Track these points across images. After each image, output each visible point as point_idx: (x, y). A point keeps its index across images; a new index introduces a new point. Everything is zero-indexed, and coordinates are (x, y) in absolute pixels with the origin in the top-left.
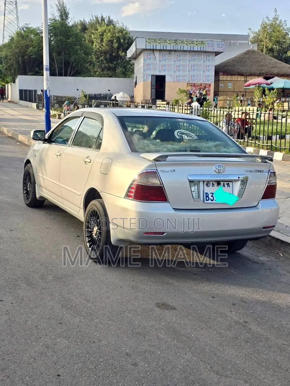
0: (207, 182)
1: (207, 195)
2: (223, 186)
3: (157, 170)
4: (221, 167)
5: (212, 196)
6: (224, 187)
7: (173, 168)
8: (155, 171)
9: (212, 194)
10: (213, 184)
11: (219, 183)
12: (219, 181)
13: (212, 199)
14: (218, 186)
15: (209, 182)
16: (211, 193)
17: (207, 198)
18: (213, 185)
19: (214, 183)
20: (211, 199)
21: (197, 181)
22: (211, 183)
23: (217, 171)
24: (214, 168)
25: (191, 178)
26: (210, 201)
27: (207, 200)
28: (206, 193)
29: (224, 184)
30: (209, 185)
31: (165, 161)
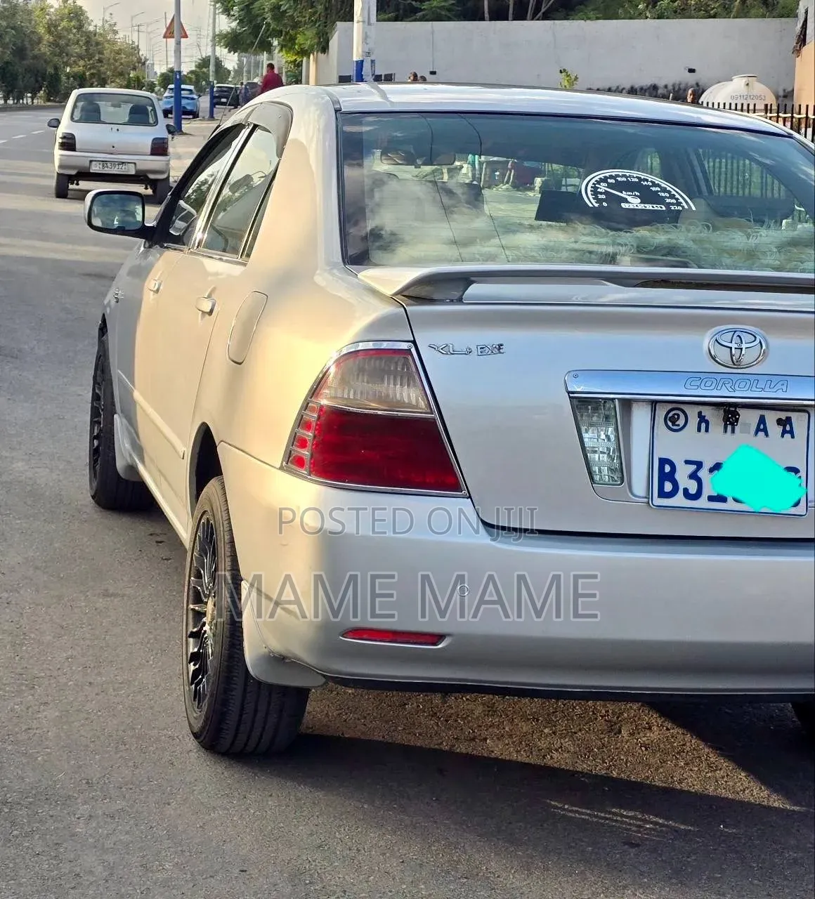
0: (670, 406)
1: (667, 469)
2: (758, 430)
3: (414, 342)
4: (746, 337)
5: (694, 476)
6: (761, 434)
7: (491, 336)
8: (404, 346)
9: (693, 467)
10: (702, 418)
11: (730, 413)
12: (736, 405)
13: (693, 490)
14: (729, 428)
15: (682, 406)
16: (687, 462)
17: (668, 487)
18: (703, 425)
19: (707, 412)
20: (686, 491)
21: (613, 399)
22: (693, 413)
23: (723, 355)
24: (706, 341)
25: (578, 387)
26: (679, 500)
27: (662, 494)
28: (663, 462)
29: (762, 420)
30: (681, 422)
31: (460, 301)
